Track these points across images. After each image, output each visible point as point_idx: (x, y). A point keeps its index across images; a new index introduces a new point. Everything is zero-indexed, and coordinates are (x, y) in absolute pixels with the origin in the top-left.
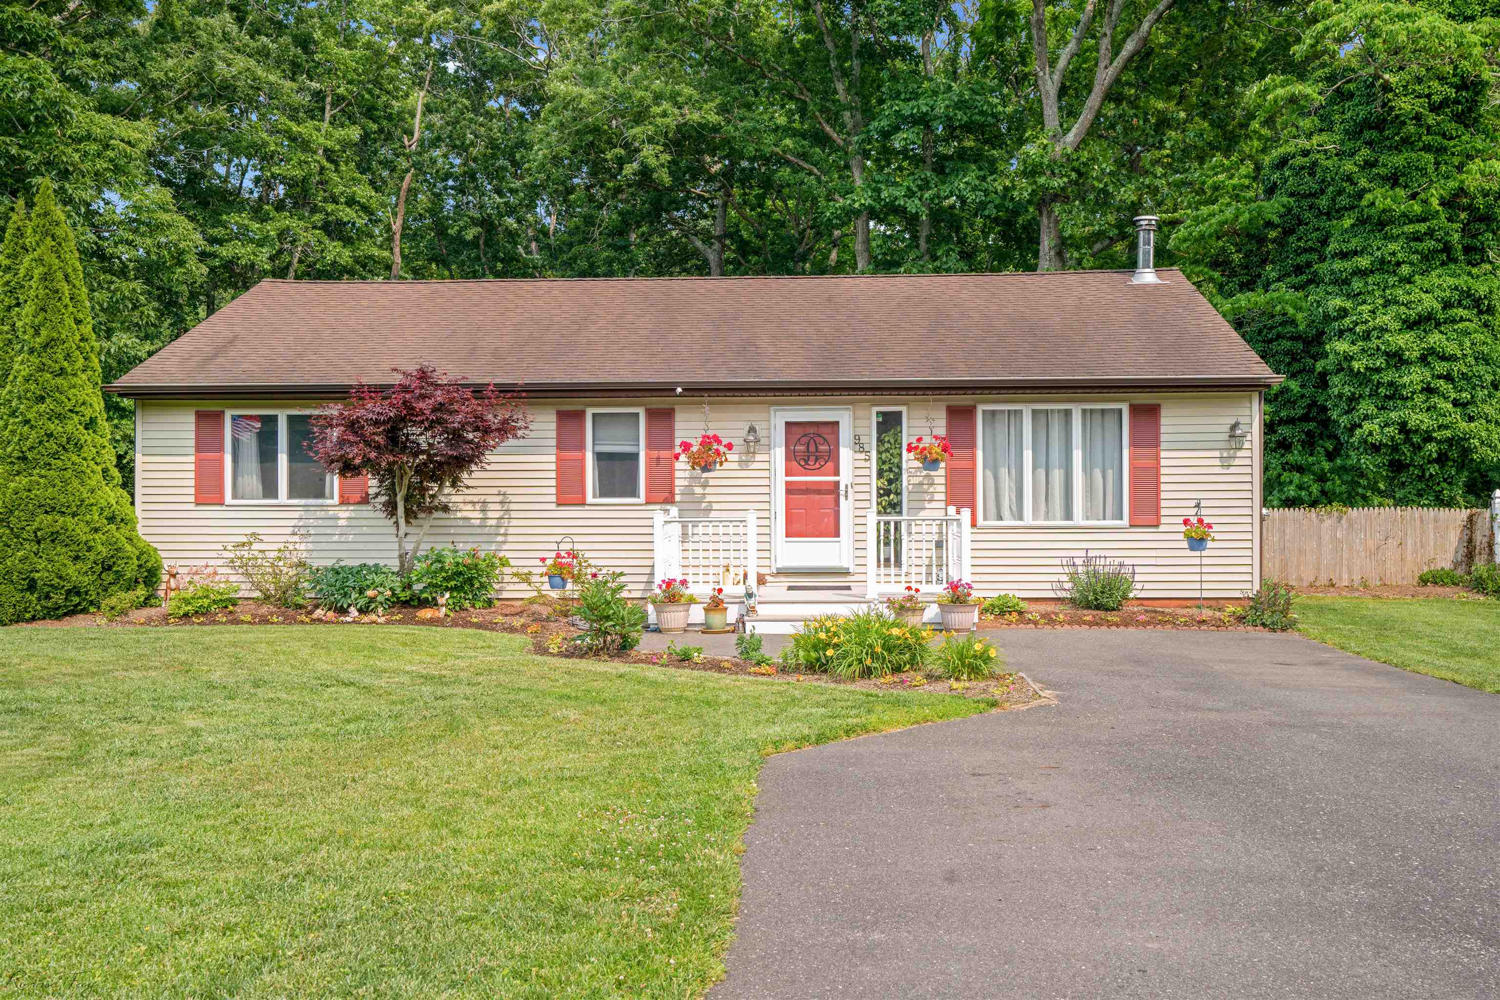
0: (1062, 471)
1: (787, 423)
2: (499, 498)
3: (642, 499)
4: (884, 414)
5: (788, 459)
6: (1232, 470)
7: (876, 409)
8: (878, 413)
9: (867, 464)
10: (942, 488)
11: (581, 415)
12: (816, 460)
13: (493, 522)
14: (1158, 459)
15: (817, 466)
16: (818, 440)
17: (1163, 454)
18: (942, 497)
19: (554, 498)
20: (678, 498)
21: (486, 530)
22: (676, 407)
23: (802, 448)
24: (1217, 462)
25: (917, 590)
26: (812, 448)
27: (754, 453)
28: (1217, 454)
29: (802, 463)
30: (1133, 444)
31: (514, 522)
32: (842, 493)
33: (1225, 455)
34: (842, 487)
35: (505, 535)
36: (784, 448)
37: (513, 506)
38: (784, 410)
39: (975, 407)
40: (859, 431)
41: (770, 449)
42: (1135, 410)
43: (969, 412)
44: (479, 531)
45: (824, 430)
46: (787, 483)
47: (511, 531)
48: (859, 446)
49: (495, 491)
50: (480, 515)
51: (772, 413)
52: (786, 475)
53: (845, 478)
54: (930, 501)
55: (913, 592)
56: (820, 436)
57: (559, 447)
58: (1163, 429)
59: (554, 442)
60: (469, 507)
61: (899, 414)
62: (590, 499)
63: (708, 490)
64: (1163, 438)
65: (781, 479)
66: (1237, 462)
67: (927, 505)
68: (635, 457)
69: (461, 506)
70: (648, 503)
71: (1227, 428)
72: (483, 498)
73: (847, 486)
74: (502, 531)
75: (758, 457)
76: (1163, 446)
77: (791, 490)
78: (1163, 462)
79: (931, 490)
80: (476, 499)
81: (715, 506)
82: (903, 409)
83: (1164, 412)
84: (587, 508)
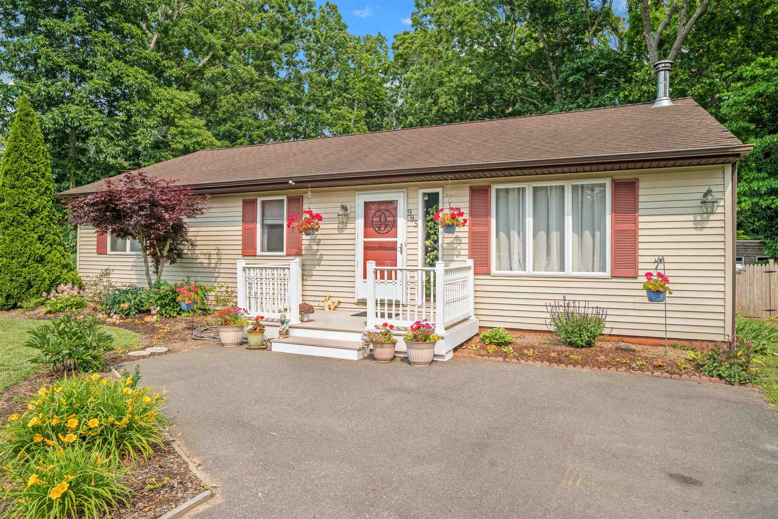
0: (558, 233)
1: (365, 203)
2: (215, 252)
3: (284, 253)
4: (429, 195)
5: (366, 226)
6: (705, 231)
7: (421, 191)
8: (424, 194)
9: (415, 229)
10: (466, 246)
11: (254, 202)
12: (386, 227)
13: (213, 265)
14: (635, 222)
15: (386, 231)
16: (388, 214)
17: (641, 219)
18: (466, 252)
19: (240, 252)
20: (304, 252)
21: (210, 270)
22: (304, 195)
23: (377, 219)
24: (692, 225)
25: (392, 327)
26: (383, 220)
27: (347, 223)
28: (691, 218)
29: (377, 229)
30: (614, 210)
31: (222, 266)
32: (399, 249)
33: (699, 218)
34: (399, 246)
35: (219, 273)
36: (363, 219)
37: (222, 257)
38: (364, 194)
39: (490, 187)
40: (411, 207)
41: (355, 220)
42: (616, 185)
43: (485, 190)
44: (207, 270)
45: (389, 207)
46: (365, 243)
47: (221, 271)
48: (411, 217)
49: (214, 247)
50: (207, 261)
51: (357, 196)
52: (365, 237)
53: (401, 239)
54: (458, 255)
55: (388, 328)
56: (388, 210)
57: (243, 221)
58: (641, 199)
59: (241, 219)
60: (203, 257)
61: (437, 194)
62: (259, 252)
63: (320, 247)
64: (641, 205)
65: (360, 241)
66: (710, 224)
67: (455, 258)
68: (281, 226)
69: (199, 256)
70: (287, 255)
71: (700, 196)
72: (208, 252)
73: (401, 244)
74: (217, 270)
75: (349, 226)
76: (641, 212)
77: (367, 247)
78: (641, 226)
79: (459, 247)
80: (206, 252)
81: (324, 258)
82: (440, 190)
83: (641, 185)
84: (257, 258)
